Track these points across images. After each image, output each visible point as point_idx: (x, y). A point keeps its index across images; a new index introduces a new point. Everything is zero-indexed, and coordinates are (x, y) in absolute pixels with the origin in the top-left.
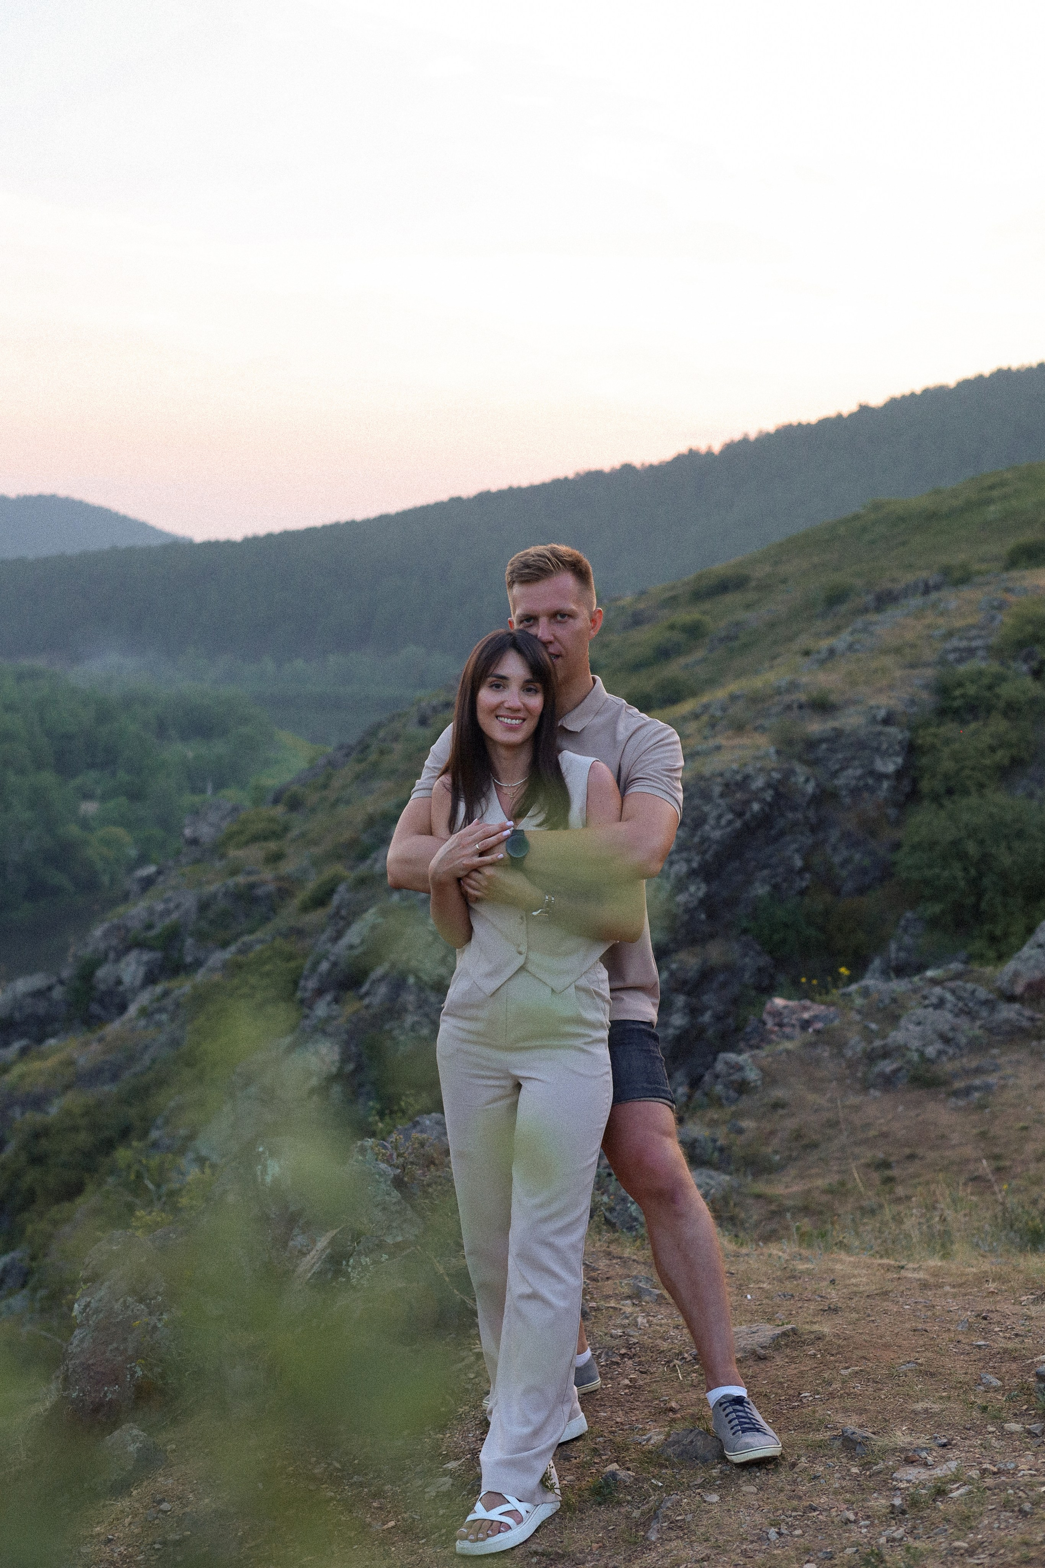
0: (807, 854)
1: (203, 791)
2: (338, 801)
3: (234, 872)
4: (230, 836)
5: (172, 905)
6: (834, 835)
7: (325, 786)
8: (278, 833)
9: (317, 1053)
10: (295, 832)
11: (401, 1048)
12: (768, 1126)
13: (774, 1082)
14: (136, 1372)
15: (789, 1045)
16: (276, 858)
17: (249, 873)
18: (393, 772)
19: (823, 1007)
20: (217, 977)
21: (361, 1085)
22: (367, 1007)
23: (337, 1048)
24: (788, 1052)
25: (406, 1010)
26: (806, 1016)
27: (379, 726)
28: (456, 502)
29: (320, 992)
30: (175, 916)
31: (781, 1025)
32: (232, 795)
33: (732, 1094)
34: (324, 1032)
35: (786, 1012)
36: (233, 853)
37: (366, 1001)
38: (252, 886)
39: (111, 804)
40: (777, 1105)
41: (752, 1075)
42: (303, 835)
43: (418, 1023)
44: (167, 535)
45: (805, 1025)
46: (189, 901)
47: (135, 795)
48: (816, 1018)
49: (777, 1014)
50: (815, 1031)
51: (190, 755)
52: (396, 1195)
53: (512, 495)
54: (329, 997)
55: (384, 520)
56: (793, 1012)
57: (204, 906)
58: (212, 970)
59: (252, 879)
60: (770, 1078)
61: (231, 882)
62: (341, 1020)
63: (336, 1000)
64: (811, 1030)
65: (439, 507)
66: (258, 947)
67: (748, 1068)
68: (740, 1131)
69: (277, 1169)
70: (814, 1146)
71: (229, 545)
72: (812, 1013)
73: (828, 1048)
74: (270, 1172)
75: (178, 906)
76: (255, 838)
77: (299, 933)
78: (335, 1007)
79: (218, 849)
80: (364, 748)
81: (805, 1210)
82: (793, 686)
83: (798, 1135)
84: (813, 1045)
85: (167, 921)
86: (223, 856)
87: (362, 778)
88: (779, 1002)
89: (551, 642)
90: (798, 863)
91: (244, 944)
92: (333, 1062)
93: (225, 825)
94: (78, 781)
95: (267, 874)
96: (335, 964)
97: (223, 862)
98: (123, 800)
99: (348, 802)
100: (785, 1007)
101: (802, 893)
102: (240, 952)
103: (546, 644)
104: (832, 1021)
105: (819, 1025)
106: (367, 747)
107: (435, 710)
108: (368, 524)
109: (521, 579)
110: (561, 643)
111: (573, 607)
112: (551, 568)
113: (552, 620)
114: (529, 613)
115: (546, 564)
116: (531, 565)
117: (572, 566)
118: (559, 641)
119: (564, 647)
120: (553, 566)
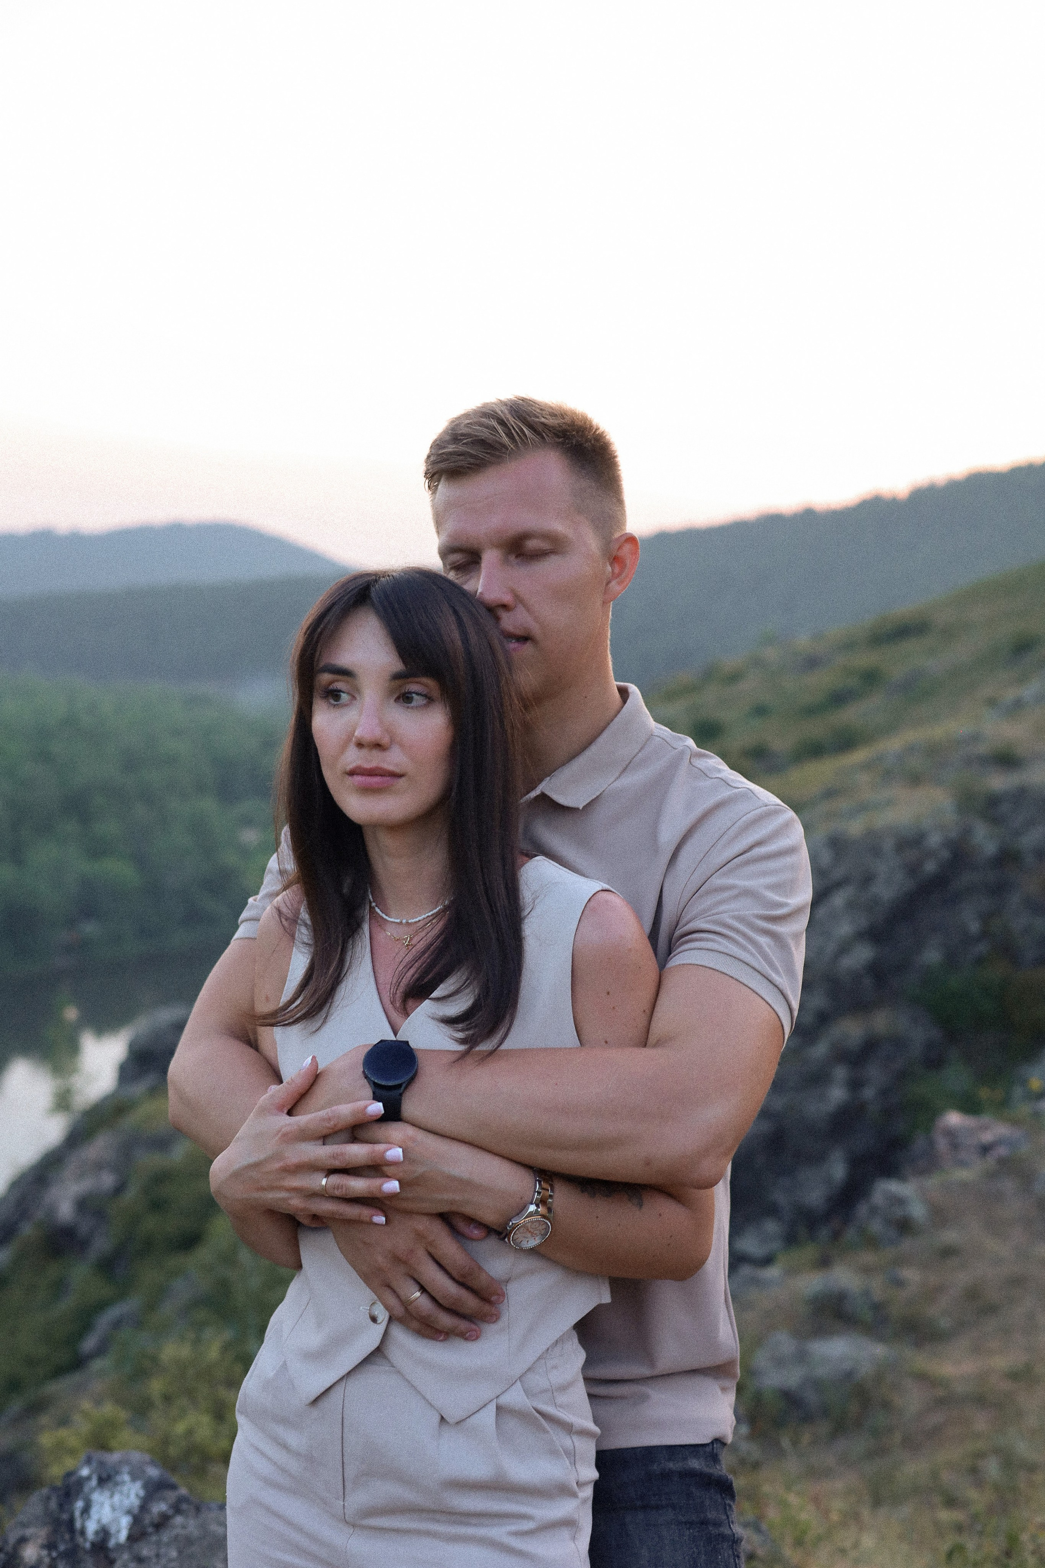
0: (986, 918)
6: (1015, 899)
12: (931, 1278)
13: (945, 1221)
15: (964, 1174)
19: (1008, 1127)
24: (962, 1183)
26: (987, 1137)
31: (955, 1148)
33: (892, 1233)
35: (962, 1131)
41: (918, 1211)
45: (985, 1149)
48: (999, 1141)
49: (951, 1134)
50: (996, 1158)
56: (970, 1132)
60: (940, 1216)
64: (992, 1157)
67: (912, 1202)
68: (899, 1283)
69: (106, 1509)
70: (991, 1309)
72: (994, 1135)
73: (1012, 1181)
74: (93, 1514)
81: (980, 1400)
82: (975, 738)
83: (973, 1294)
84: (995, 1176)
88: (954, 1118)
89: (505, 607)
90: (974, 927)
100: (962, 1125)
101: (980, 961)
103: (494, 610)
104: (1019, 1146)
105: (1002, 1151)
109: (442, 465)
110: (528, 610)
111: (559, 527)
112: (505, 440)
113: (512, 558)
114: (457, 544)
115: (494, 431)
116: (462, 435)
117: (559, 437)
118: (525, 606)
119: (536, 619)
120: (510, 435)
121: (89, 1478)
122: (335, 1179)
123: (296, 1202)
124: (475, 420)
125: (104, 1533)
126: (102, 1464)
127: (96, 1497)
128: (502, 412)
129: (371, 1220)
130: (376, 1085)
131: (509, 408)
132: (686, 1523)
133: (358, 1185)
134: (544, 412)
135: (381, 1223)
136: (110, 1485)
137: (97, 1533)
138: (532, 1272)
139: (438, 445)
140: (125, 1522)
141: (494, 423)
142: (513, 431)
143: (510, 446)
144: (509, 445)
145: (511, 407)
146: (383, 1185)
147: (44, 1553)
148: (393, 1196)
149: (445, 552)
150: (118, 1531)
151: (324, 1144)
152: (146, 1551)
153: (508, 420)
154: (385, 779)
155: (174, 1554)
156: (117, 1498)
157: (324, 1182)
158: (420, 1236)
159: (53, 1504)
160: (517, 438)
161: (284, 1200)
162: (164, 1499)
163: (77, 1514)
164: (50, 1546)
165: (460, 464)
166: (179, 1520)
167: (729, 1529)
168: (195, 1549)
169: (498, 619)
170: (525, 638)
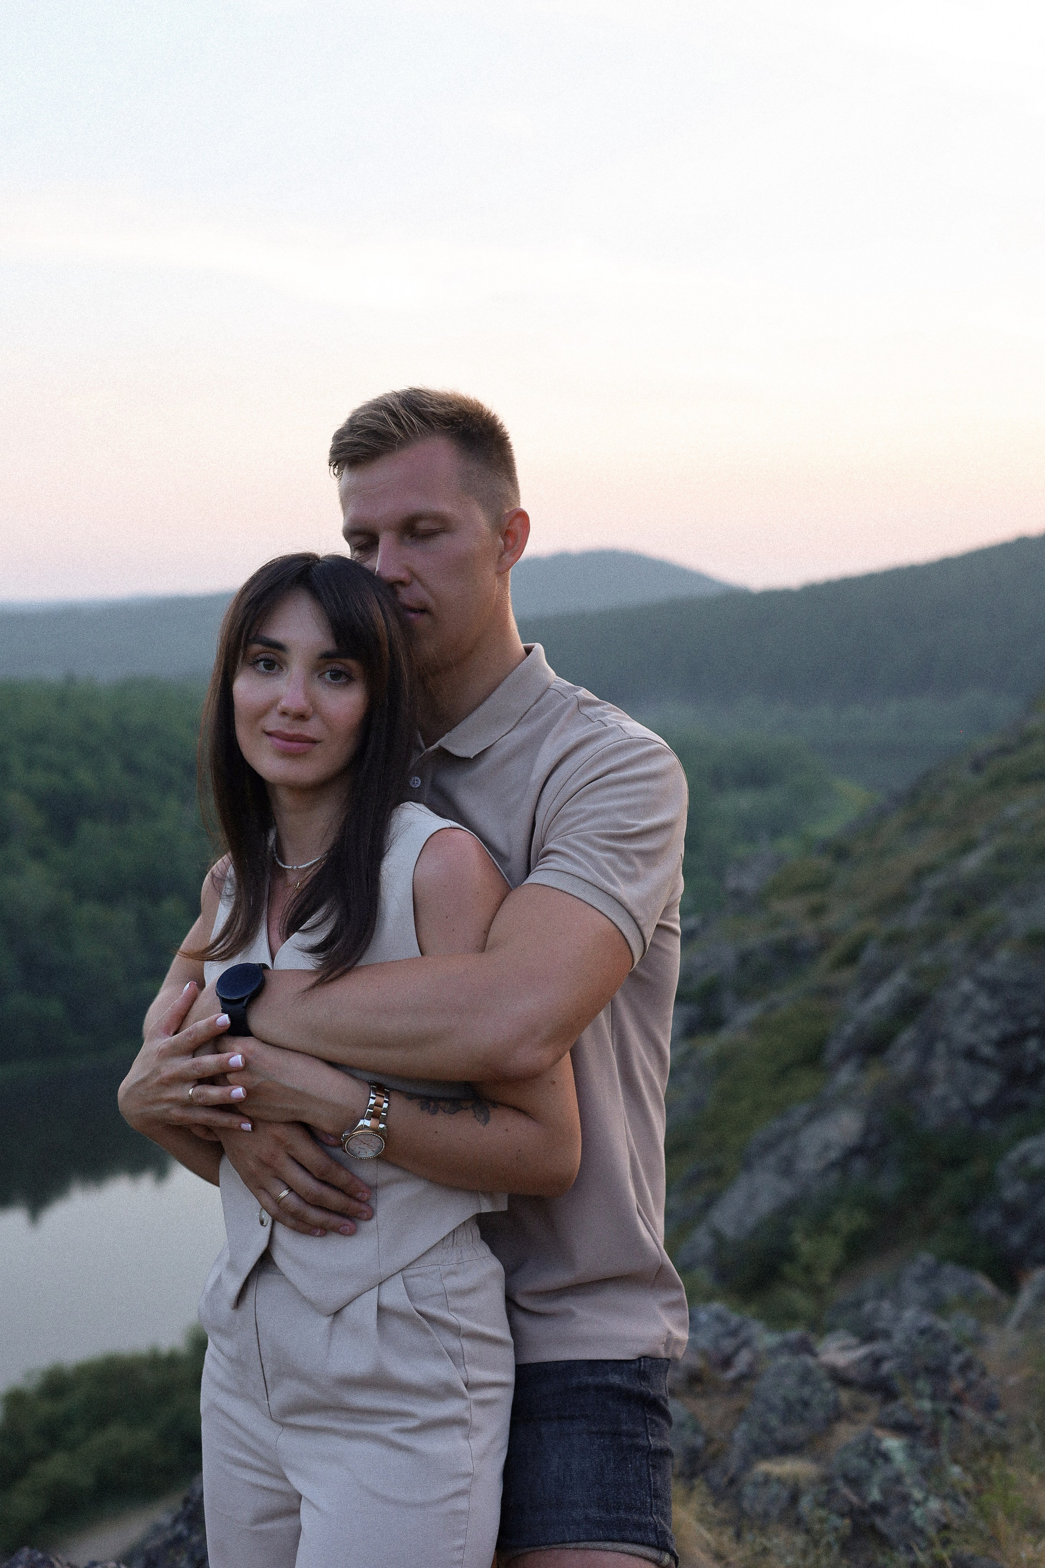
1: (758, 840)
2: (885, 851)
3: (775, 925)
4: (776, 887)
5: (712, 958)
7: (874, 835)
8: (821, 884)
9: (838, 1124)
10: (838, 884)
16: (817, 911)
17: (791, 926)
18: (945, 820)
20: (743, 1036)
22: (894, 1074)
25: (935, 1080)
29: (845, 1056)
30: (714, 970)
32: (787, 845)
34: (846, 1103)
36: (779, 906)
37: (892, 1069)
38: (793, 940)
42: (846, 887)
43: (947, 1094)
46: (728, 955)
51: (745, 806)
57: (744, 959)
58: (736, 1030)
59: (794, 932)
61: (771, 935)
62: (864, 1089)
66: (786, 1007)
71: (787, 595)
75: (716, 961)
76: (800, 890)
77: (828, 992)
78: (858, 1075)
79: (761, 900)
80: (913, 796)
85: (707, 974)
86: (764, 908)
87: (914, 827)
89: (402, 583)
91: (770, 1002)
93: (769, 876)
95: (809, 928)
96: (860, 1028)
97: (766, 915)
99: (896, 853)
102: (767, 1011)
106: (918, 795)
107: (988, 754)
109: (342, 455)
110: (424, 585)
111: (446, 508)
112: (395, 430)
113: (407, 538)
114: (357, 527)
115: (384, 423)
116: (358, 426)
117: (446, 425)
118: (419, 580)
119: (431, 593)
120: (400, 426)
122: (200, 1089)
123: (176, 1113)
124: (368, 412)
128: (393, 404)
129: (240, 1127)
130: (223, 1000)
131: (401, 399)
132: (597, 1433)
133: (214, 1092)
134: (433, 402)
135: (247, 1130)
138: (397, 1181)
139: (339, 436)
141: (384, 414)
142: (402, 421)
143: (399, 436)
144: (398, 434)
145: (403, 398)
146: (232, 1091)
148: (241, 1102)
149: (350, 534)
151: (194, 1057)
153: (398, 411)
154: (305, 745)
157: (190, 1092)
158: (279, 1141)
160: (406, 427)
161: (167, 1111)
165: (355, 453)
167: (646, 1440)
169: (396, 593)
170: (424, 610)
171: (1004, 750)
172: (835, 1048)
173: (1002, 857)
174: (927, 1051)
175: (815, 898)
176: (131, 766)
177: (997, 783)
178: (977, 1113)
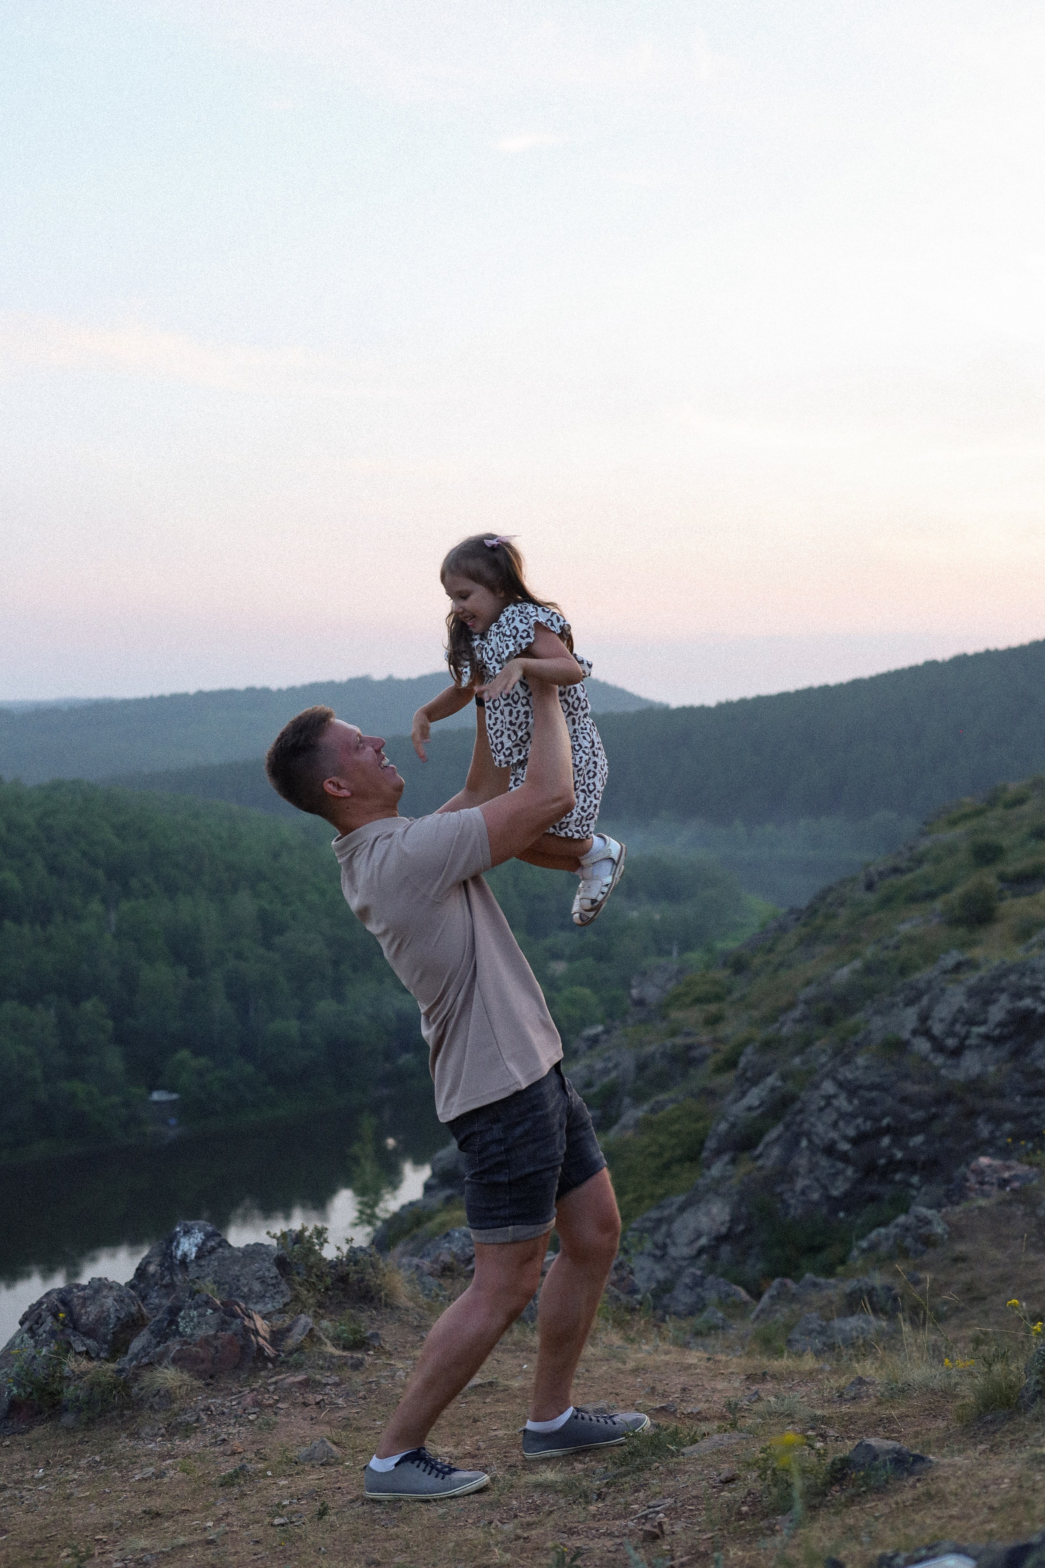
1: (669, 953)
2: (781, 965)
3: (673, 1033)
4: (677, 997)
5: (610, 1065)
7: (771, 950)
8: (720, 995)
9: (708, 1213)
10: (736, 995)
11: (792, 1211)
12: (942, 1278)
13: (961, 1237)
14: (12, 1390)
15: (982, 1202)
16: (714, 1021)
17: (688, 1034)
18: (836, 936)
19: (1027, 1168)
20: (629, 1134)
21: (750, 1247)
22: (761, 1168)
23: (727, 1209)
24: (980, 1208)
25: (797, 1173)
26: (1006, 1175)
27: (830, 889)
28: (932, 665)
29: (718, 1153)
30: (614, 1074)
31: (982, 1183)
32: (695, 956)
33: (920, 1246)
34: (717, 1193)
35: (988, 1171)
36: (675, 1014)
37: (760, 1163)
38: (689, 1048)
39: (577, 964)
40: (959, 1259)
41: (940, 1229)
42: (742, 998)
43: (808, 1187)
44: (646, 701)
45: (1004, 1183)
46: (628, 1061)
47: (602, 956)
48: (1016, 1177)
49: (980, 1172)
50: (1012, 1190)
51: (657, 917)
52: (275, 1271)
53: (989, 658)
54: (726, 1158)
55: (856, 685)
56: (995, 1170)
57: (642, 1067)
58: (625, 1127)
59: (689, 1041)
60: (957, 1232)
61: (668, 1043)
62: (734, 1181)
63: (733, 1161)
64: (1008, 1189)
65: (914, 671)
66: (670, 1107)
67: (935, 1222)
68: (917, 1282)
69: (187, 1245)
70: (980, 1299)
71: (703, 710)
72: (1012, 1173)
73: (1022, 1207)
74: (181, 1248)
75: (616, 1066)
76: (698, 1000)
77: (710, 1094)
78: (729, 1167)
79: (662, 1010)
80: (812, 911)
83: (969, 1288)
84: (1009, 1203)
85: (606, 1080)
86: (664, 1018)
87: (807, 942)
88: (984, 1161)
91: (657, 1102)
92: (723, 1224)
93: (670, 986)
94: (549, 942)
95: (704, 1037)
96: (733, 1125)
97: (665, 1024)
98: (590, 961)
99: (790, 966)
100: (989, 1166)
102: (653, 1111)
104: (1031, 1181)
105: (1016, 1184)
106: (816, 911)
107: (881, 874)
108: (841, 688)
121: (179, 1232)
125: (185, 1255)
126: (186, 1225)
127: (182, 1240)
136: (189, 1234)
137: (181, 1256)
140: (194, 1249)
147: (158, 1268)
150: (191, 1254)
152: (203, 1263)
155: (216, 1264)
156: (192, 1240)
159: (164, 1246)
162: (213, 1240)
163: (174, 1249)
164: (161, 1265)
166: (220, 1250)
168: (227, 1262)
171: (896, 870)
172: (711, 1144)
173: (869, 969)
174: (791, 1146)
175: (713, 1008)
176: (54, 869)
177: (887, 901)
178: (836, 1204)
